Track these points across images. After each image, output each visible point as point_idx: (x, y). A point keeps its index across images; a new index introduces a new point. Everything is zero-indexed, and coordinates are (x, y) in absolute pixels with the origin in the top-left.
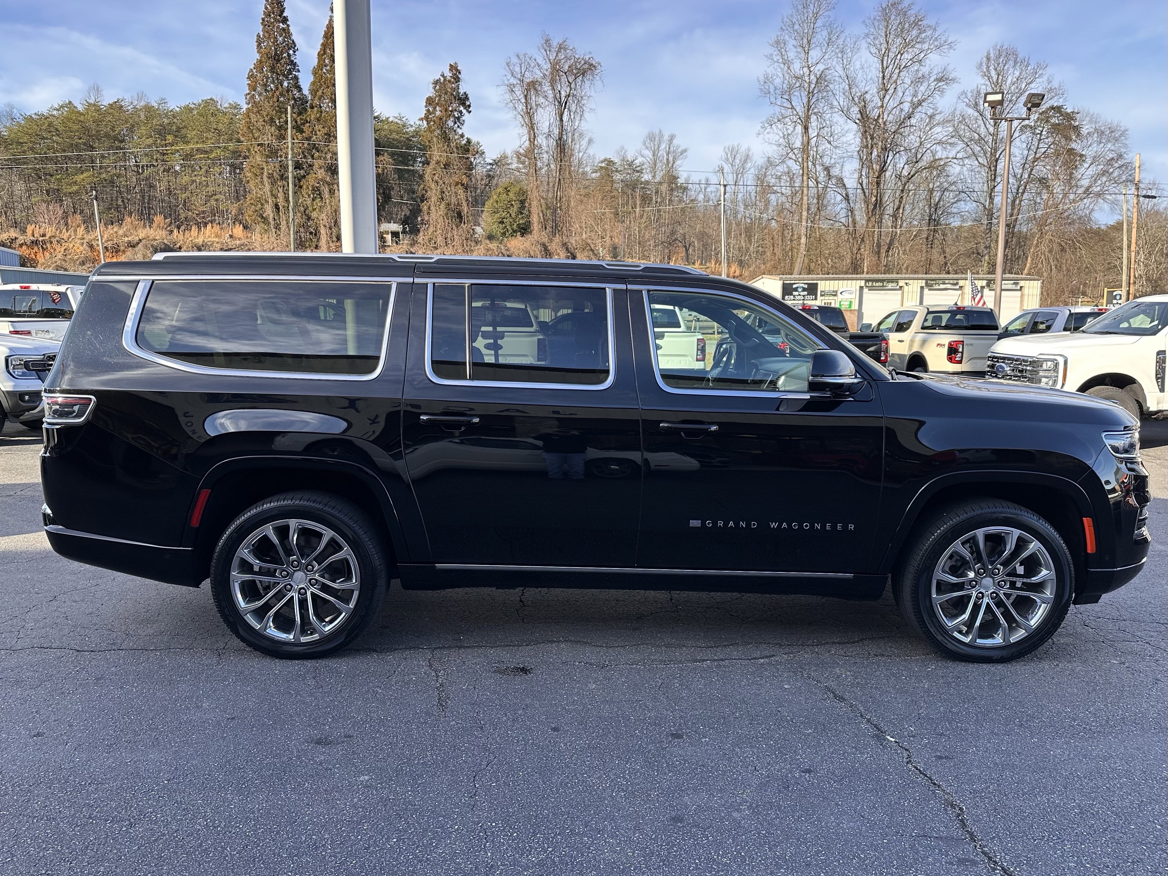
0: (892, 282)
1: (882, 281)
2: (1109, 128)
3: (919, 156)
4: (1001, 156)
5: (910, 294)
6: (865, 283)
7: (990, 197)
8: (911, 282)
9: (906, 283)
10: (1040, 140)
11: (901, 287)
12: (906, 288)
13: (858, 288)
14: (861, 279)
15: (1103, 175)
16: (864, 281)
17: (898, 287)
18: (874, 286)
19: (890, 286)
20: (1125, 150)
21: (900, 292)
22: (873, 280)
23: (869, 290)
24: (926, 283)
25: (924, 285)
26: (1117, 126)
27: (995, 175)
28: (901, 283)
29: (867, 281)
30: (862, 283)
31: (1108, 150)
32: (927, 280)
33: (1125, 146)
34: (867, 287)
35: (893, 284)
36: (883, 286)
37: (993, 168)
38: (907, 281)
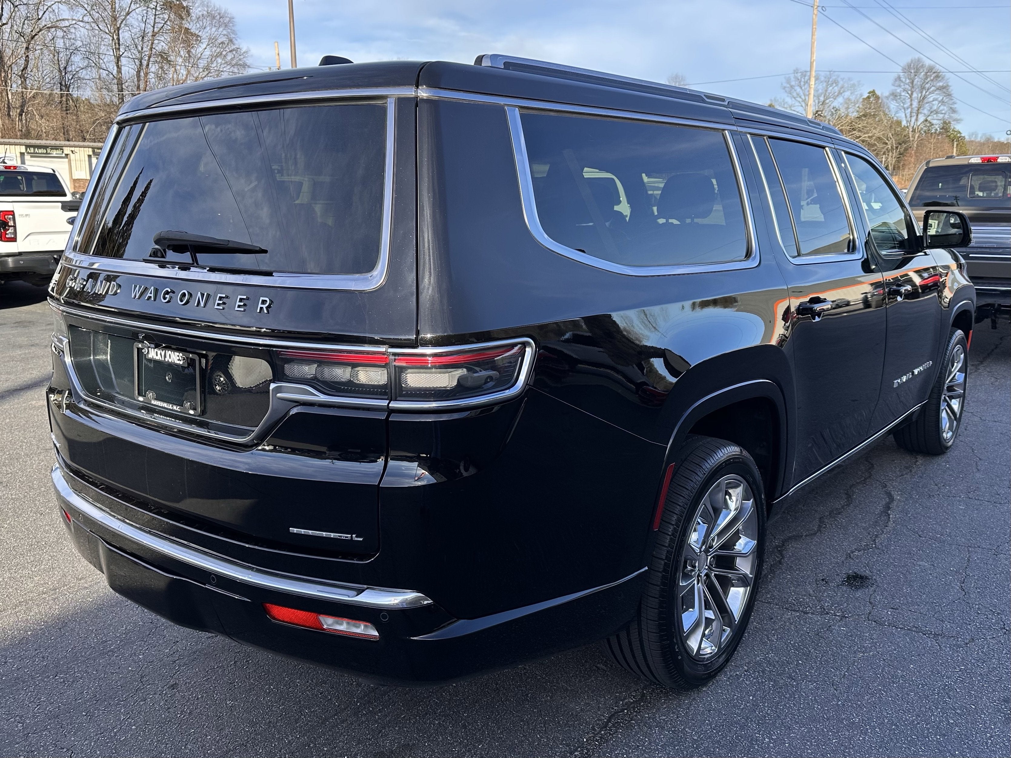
0: (56, 149)
1: (45, 147)
2: (219, 14)
3: (41, 14)
4: (122, 25)
5: (78, 163)
6: (26, 150)
7: (118, 66)
8: (76, 149)
9: (72, 151)
10: (155, 15)
11: (67, 155)
12: (72, 156)
13: (19, 155)
14: (20, 144)
15: (217, 56)
16: (24, 147)
17: (64, 155)
18: (36, 153)
19: (55, 153)
20: (234, 36)
21: (66, 160)
22: (34, 147)
23: (31, 157)
24: (94, 152)
25: (91, 153)
26: (225, 12)
27: (119, 44)
28: (67, 150)
29: (28, 146)
30: (23, 149)
31: (221, 35)
32: (93, 148)
33: (234, 32)
34: (28, 153)
35: (58, 152)
36: (47, 153)
37: (115, 37)
38: (73, 149)
